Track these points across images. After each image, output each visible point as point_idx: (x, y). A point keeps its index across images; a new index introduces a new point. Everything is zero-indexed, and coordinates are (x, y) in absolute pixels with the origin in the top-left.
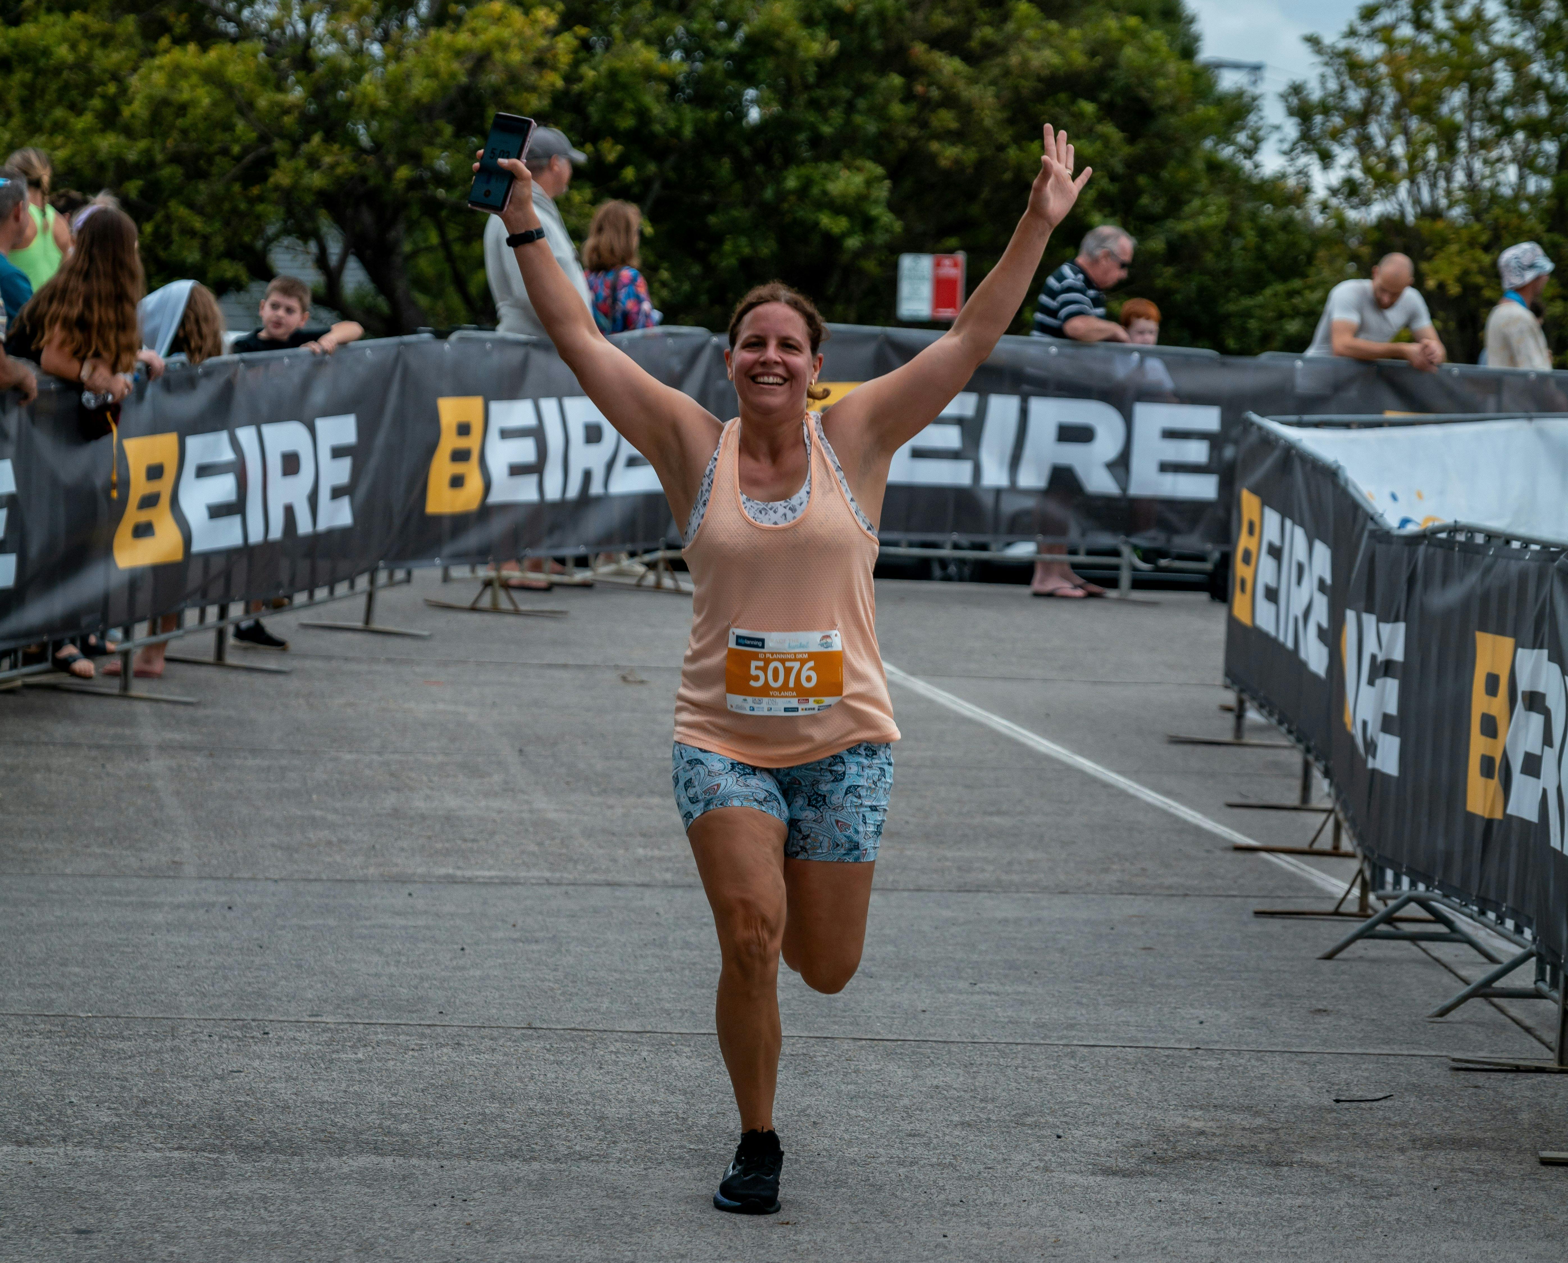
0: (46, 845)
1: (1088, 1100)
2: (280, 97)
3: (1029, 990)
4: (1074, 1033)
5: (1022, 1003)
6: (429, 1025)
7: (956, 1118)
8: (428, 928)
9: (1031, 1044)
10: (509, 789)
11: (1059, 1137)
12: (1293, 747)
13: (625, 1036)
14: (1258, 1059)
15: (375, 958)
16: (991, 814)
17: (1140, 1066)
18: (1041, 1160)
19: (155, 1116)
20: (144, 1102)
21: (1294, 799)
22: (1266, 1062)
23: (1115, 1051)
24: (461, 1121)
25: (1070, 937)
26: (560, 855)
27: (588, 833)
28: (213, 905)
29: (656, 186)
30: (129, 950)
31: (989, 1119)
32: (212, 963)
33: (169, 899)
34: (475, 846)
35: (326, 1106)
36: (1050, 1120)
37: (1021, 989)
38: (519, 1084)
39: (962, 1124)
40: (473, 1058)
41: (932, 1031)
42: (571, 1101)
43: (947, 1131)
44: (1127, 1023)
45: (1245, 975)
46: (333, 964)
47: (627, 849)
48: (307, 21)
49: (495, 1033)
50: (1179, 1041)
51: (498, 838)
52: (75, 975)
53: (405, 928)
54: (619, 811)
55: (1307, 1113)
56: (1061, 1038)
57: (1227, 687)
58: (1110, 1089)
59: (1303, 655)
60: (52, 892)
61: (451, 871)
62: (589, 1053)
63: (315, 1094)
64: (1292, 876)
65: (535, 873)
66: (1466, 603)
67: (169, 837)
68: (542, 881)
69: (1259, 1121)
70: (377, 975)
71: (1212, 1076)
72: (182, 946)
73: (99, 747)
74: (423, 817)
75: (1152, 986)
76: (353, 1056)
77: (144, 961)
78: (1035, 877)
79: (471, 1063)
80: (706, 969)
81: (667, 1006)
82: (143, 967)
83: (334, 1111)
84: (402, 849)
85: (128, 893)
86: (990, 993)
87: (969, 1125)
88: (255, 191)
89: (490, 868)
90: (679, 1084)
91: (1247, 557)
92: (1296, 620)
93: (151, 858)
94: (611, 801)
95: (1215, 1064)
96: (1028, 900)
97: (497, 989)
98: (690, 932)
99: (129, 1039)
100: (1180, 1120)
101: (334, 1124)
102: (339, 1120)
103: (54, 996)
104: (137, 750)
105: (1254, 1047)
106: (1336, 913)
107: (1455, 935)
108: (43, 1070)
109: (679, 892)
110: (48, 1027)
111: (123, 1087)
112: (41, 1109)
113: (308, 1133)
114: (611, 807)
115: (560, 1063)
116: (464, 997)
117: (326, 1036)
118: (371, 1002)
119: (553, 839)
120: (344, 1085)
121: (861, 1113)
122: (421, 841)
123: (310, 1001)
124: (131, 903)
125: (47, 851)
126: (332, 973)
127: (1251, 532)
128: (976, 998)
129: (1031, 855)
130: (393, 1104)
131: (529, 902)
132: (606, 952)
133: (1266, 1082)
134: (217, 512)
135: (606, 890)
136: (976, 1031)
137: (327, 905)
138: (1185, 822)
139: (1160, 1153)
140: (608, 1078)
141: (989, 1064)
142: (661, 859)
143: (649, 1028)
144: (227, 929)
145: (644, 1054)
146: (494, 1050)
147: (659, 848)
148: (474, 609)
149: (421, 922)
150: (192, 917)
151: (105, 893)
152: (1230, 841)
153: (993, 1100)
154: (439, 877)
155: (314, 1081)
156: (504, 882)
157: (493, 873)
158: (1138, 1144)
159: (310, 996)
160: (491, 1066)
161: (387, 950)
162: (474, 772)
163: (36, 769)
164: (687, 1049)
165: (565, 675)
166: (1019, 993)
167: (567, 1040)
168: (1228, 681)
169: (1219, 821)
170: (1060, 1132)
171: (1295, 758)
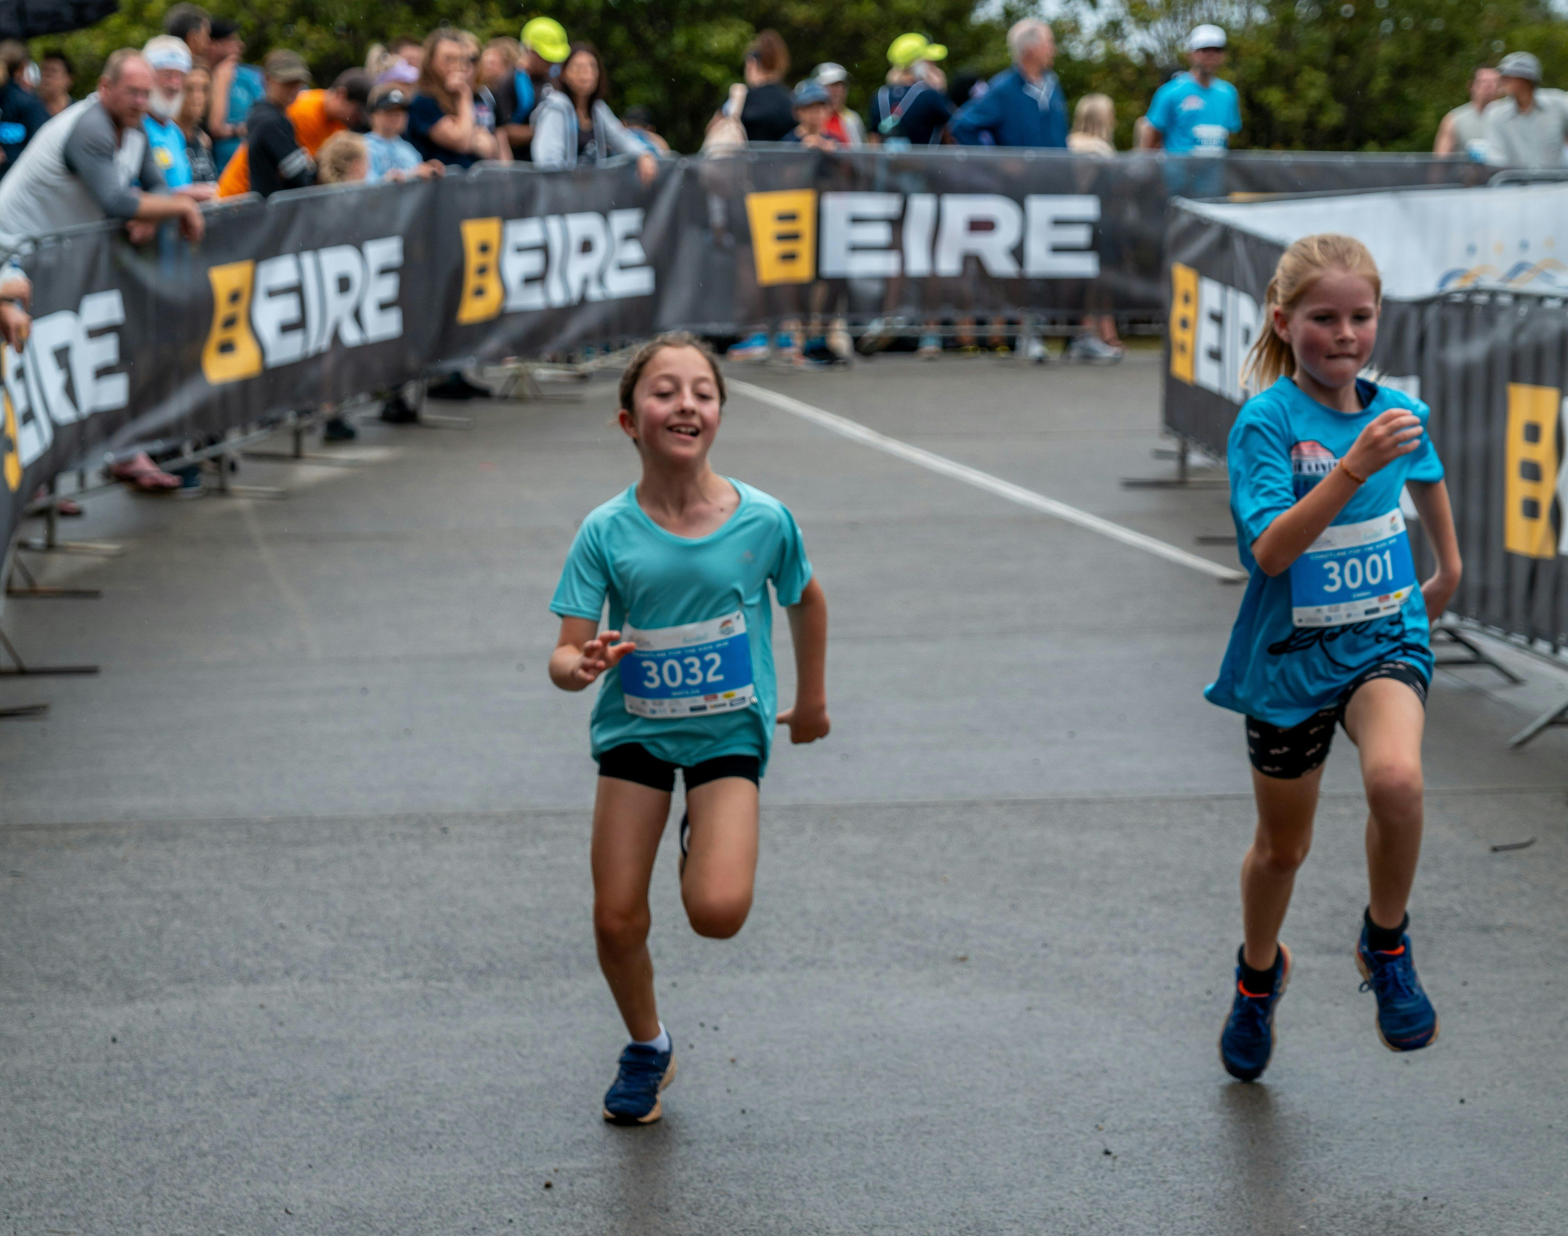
28: (347, 687)
30: (287, 741)
32: (367, 752)
57: (1165, 434)
66: (1490, 362)
67: (290, 621)
72: (334, 734)
74: (511, 589)
91: (1184, 323)
107: (1478, 659)
127: (1186, 302)
134: (286, 328)
144: (368, 713)
148: (504, 397)
152: (1214, 574)
168: (1168, 428)
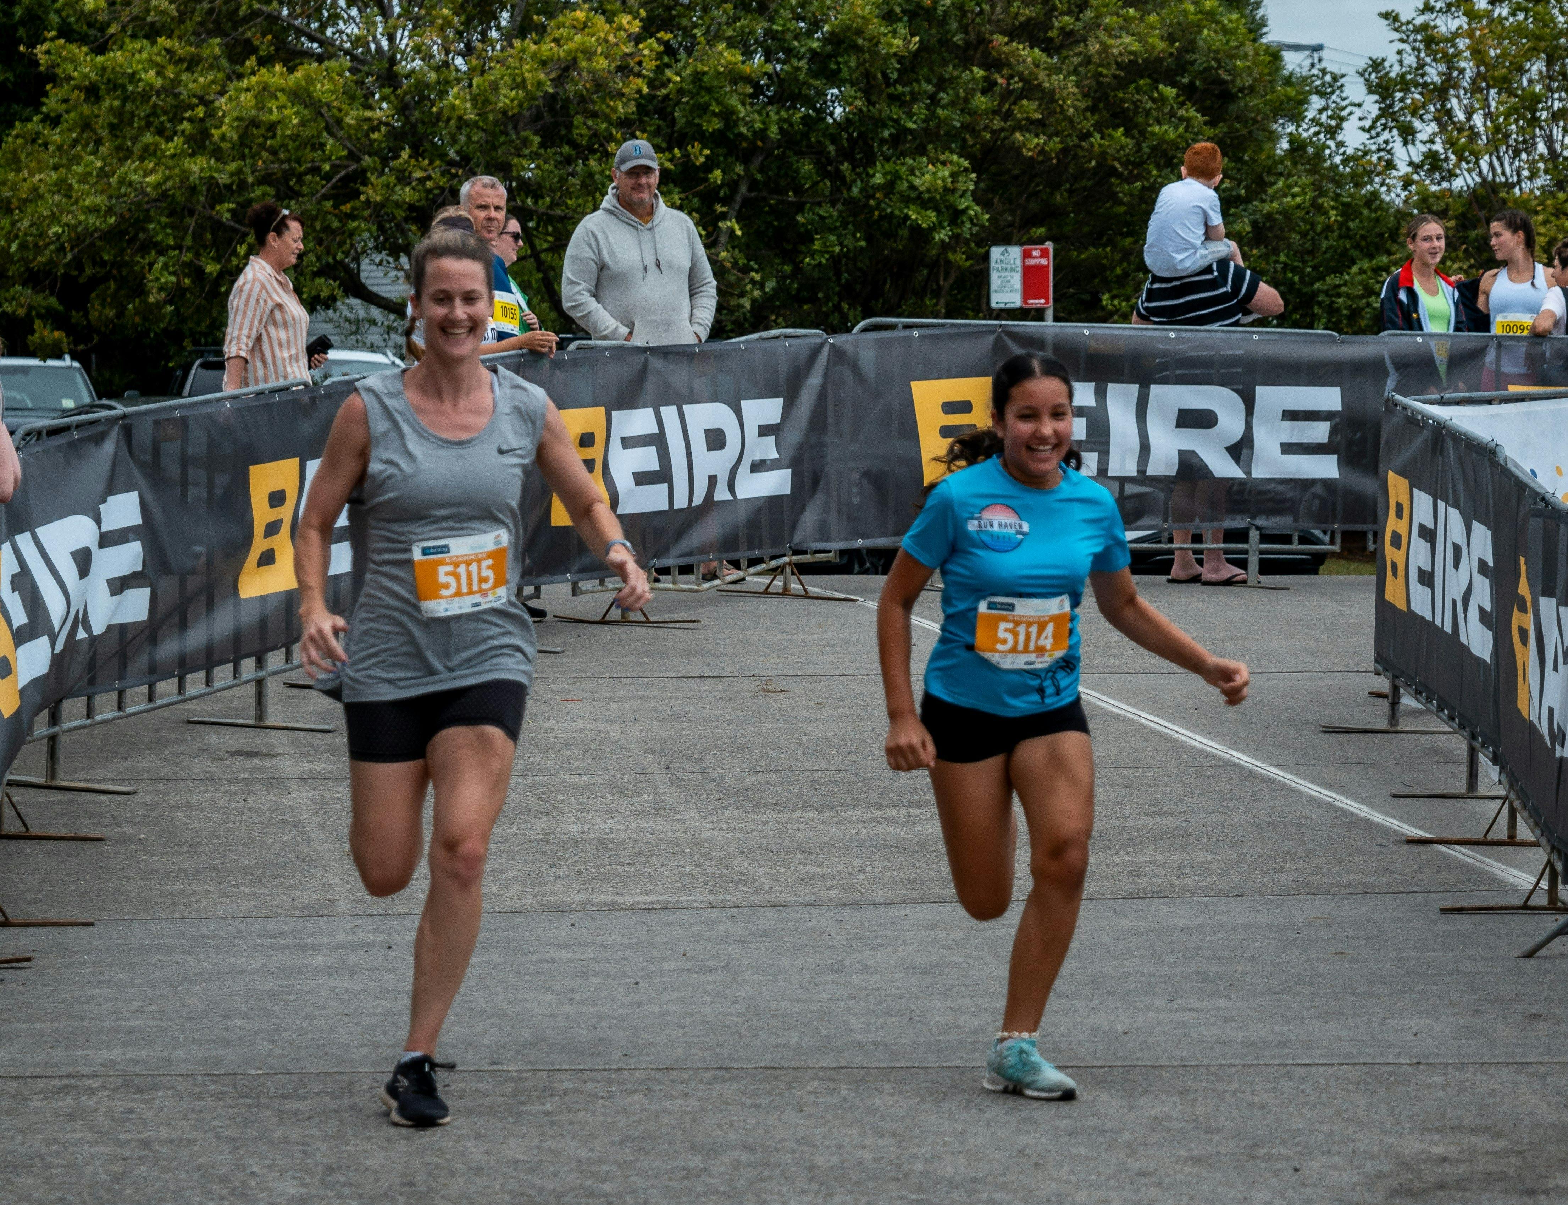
0: (194, 886)
1: (1317, 1126)
2: (368, 114)
3: (1229, 1004)
4: (1286, 1051)
5: (1226, 1020)
6: (615, 1070)
7: (1183, 1153)
8: (596, 961)
9: (1244, 1065)
10: (658, 809)
11: (1296, 1170)
12: (1455, 732)
13: (821, 1074)
14: (1485, 1073)
15: (548, 997)
16: (1154, 815)
17: (1362, 1086)
18: (1283, 1197)
19: (344, 1184)
20: (330, 1169)
21: (1460, 785)
22: (1493, 1076)
23: (1333, 1069)
24: (665, 1177)
25: (1258, 944)
26: (721, 876)
27: (746, 852)
28: (372, 944)
29: (743, 189)
30: (293, 998)
31: (1218, 1153)
32: (380, 1010)
33: (327, 940)
34: (633, 869)
35: (521, 1165)
36: (1283, 1150)
37: (1221, 1003)
38: (719, 1132)
39: (1191, 1159)
40: (666, 1104)
41: (1139, 1055)
42: (776, 1150)
43: (1178, 1167)
44: (1339, 1038)
45: (1447, 979)
46: (505, 1005)
47: (788, 868)
48: (391, 38)
49: (685, 1075)
50: (1398, 1055)
51: (654, 861)
52: (240, 1028)
53: (573, 961)
54: (774, 827)
55: (1550, 1132)
56: (1274, 1057)
57: (1377, 674)
58: (1338, 1113)
59: (1463, 639)
60: (204, 936)
61: (610, 898)
62: (786, 1094)
63: (507, 1151)
64: (1471, 869)
65: (696, 896)
67: (319, 873)
68: (705, 905)
69: (1501, 1144)
70: (553, 1016)
71: (1440, 1094)
72: (346, 991)
73: (239, 781)
74: (576, 841)
75: (1354, 994)
76: (540, 1107)
77: (309, 1010)
78: (1209, 880)
79: (665, 1111)
80: (891, 995)
81: (859, 1038)
82: (310, 1017)
83: (532, 1171)
84: (558, 876)
85: (284, 935)
86: (1190, 1010)
87: (1199, 1161)
88: (347, 208)
89: (650, 893)
90: (886, 1126)
91: (1396, 540)
92: (1454, 602)
93: (303, 897)
94: (765, 817)
95: (1440, 1080)
96: (1206, 905)
97: (679, 1026)
98: (866, 953)
99: (305, 1098)
100: (1418, 1146)
101: (533, 1187)
102: (537, 1181)
103: (220, 1052)
104: (277, 782)
105: (1476, 1059)
106: (1525, 907)
108: (219, 1137)
109: (848, 911)
110: (219, 1088)
111: (305, 1153)
112: (223, 1180)
113: (507, 1197)
114: (765, 823)
115: (757, 1106)
116: (646, 1036)
117: (509, 1087)
118: (551, 1046)
119: (711, 859)
120: (536, 1141)
121: (1083, 1151)
122: (577, 867)
123: (488, 1047)
124: (288, 946)
125: (195, 893)
126: (506, 1015)
127: (1399, 515)
128: (1176, 1016)
129: (1201, 858)
130: (591, 1161)
131: (695, 928)
132: (785, 980)
133: (1498, 1099)
135: (771, 913)
136: (1184, 1054)
137: (489, 939)
138: (1352, 815)
139: (1406, 1184)
140: (810, 1122)
141: (1205, 1090)
142: (823, 876)
143: (844, 1064)
144: (389, 971)
145: (844, 1093)
146: (686, 1095)
147: (820, 865)
148: (603, 622)
149: (588, 955)
150: (351, 959)
151: (259, 937)
152: (1402, 834)
153: (1219, 1130)
154: (599, 904)
155: (505, 1137)
156: (667, 908)
157: (654, 898)
158: (1380, 1176)
159: (486, 1042)
160: (687, 1113)
161: (558, 987)
162: (621, 791)
163: (177, 807)
164: (887, 1086)
165: (704, 686)
166: (1218, 1009)
167: (762, 1081)
168: (1380, 668)
169: (1386, 813)
170: (1296, 1164)
171: (1459, 744)
